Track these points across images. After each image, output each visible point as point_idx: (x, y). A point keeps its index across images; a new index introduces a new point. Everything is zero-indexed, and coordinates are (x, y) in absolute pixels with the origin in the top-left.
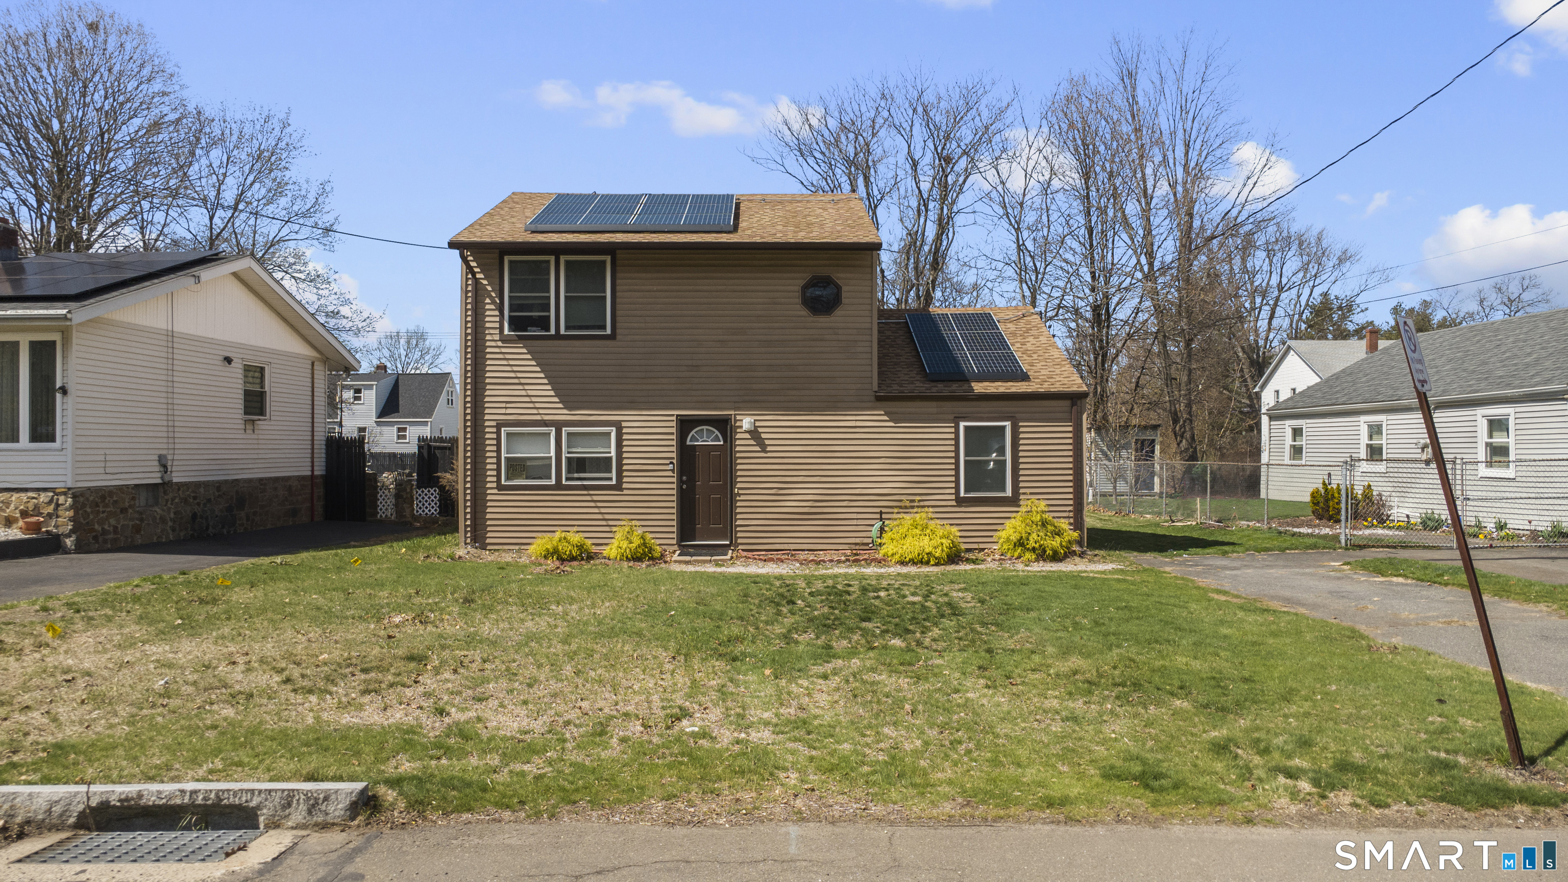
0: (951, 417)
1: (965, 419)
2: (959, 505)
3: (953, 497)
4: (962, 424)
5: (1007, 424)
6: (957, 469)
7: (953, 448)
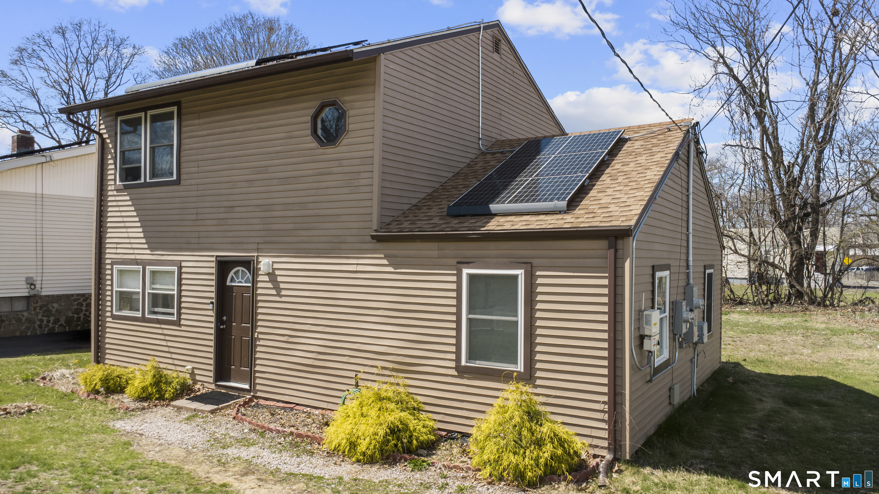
0: (454, 262)
1: (468, 264)
2: (459, 376)
3: (453, 364)
4: (466, 271)
5: (520, 272)
6: (458, 329)
7: (454, 302)
